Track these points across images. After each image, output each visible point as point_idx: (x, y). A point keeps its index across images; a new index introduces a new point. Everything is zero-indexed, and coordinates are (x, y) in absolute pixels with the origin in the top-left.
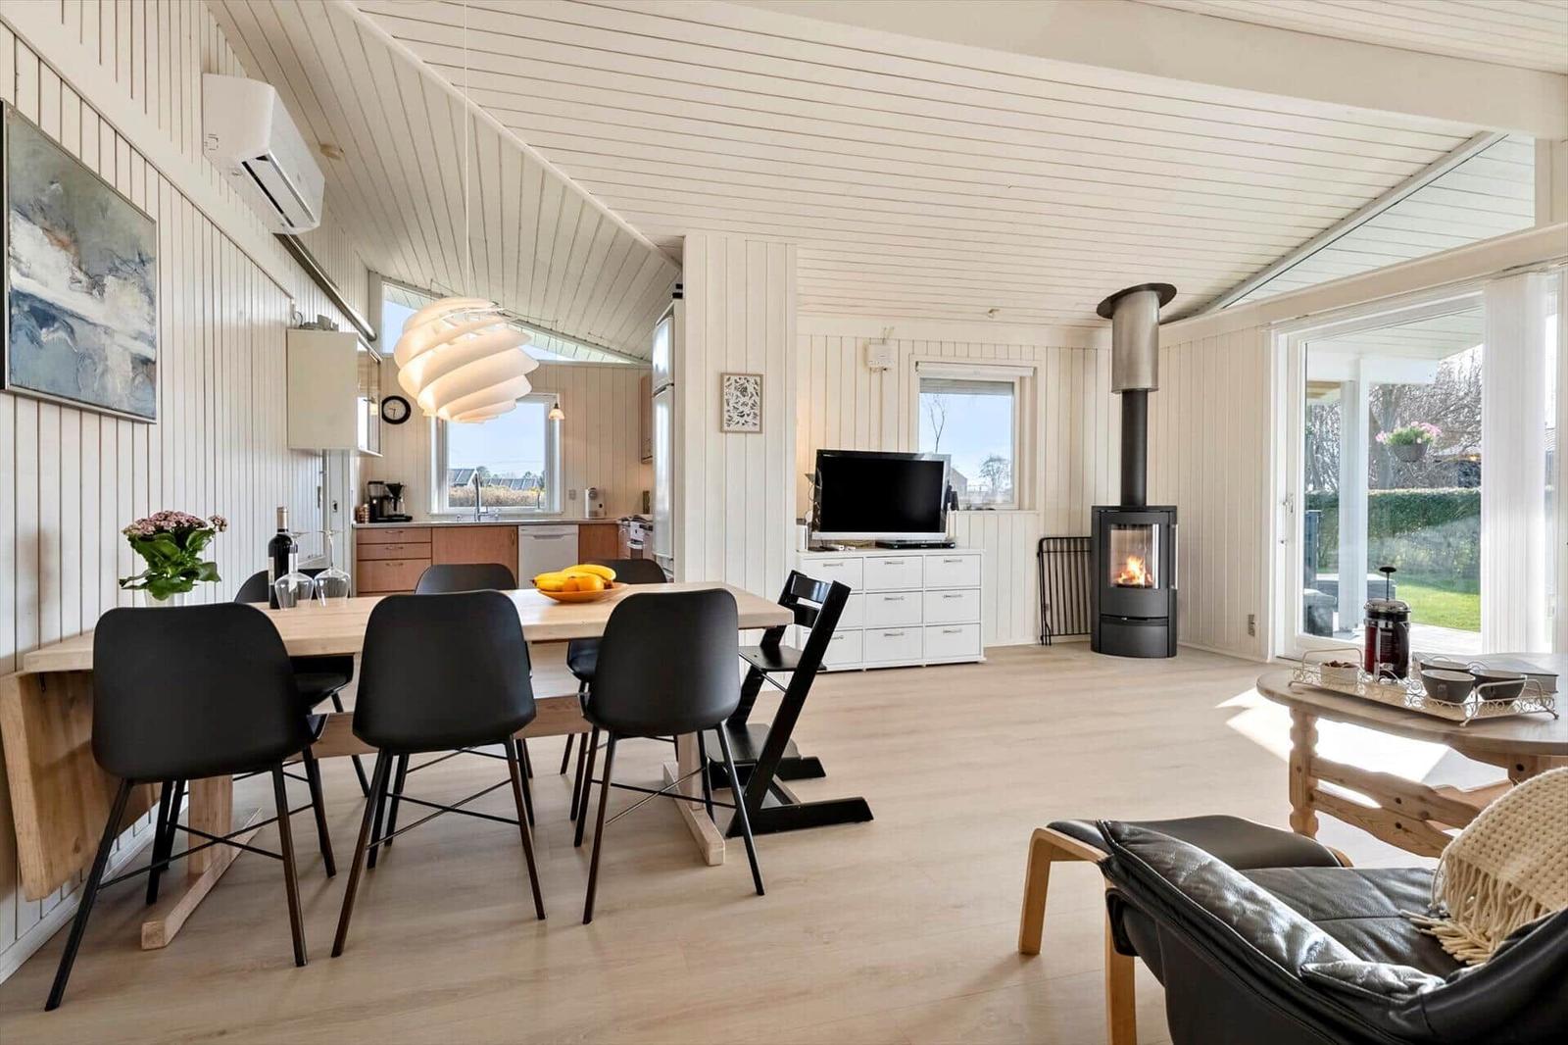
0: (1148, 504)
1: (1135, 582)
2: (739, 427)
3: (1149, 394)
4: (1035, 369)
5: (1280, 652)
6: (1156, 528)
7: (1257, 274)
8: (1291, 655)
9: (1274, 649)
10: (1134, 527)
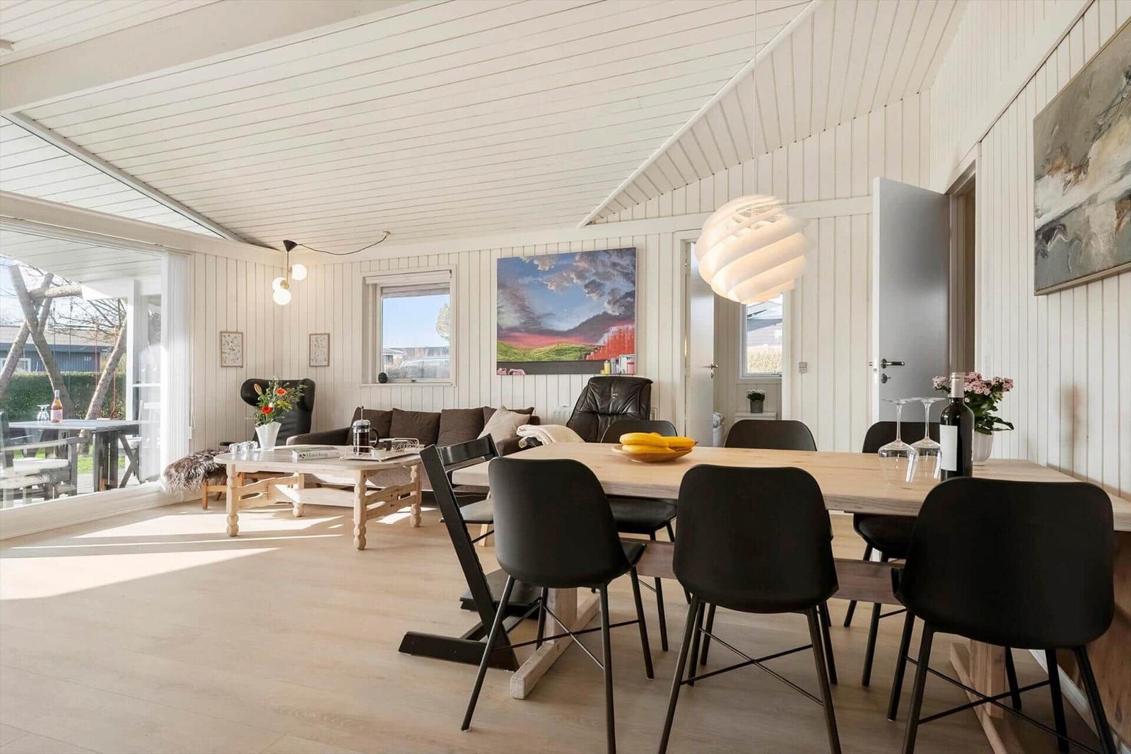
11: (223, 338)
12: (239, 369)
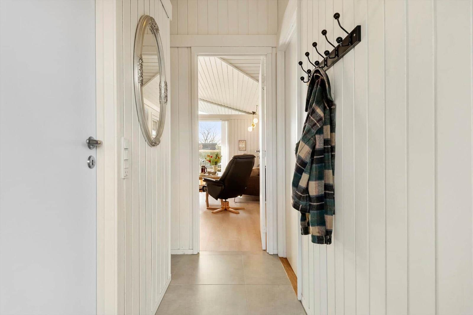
12: (245, 151)
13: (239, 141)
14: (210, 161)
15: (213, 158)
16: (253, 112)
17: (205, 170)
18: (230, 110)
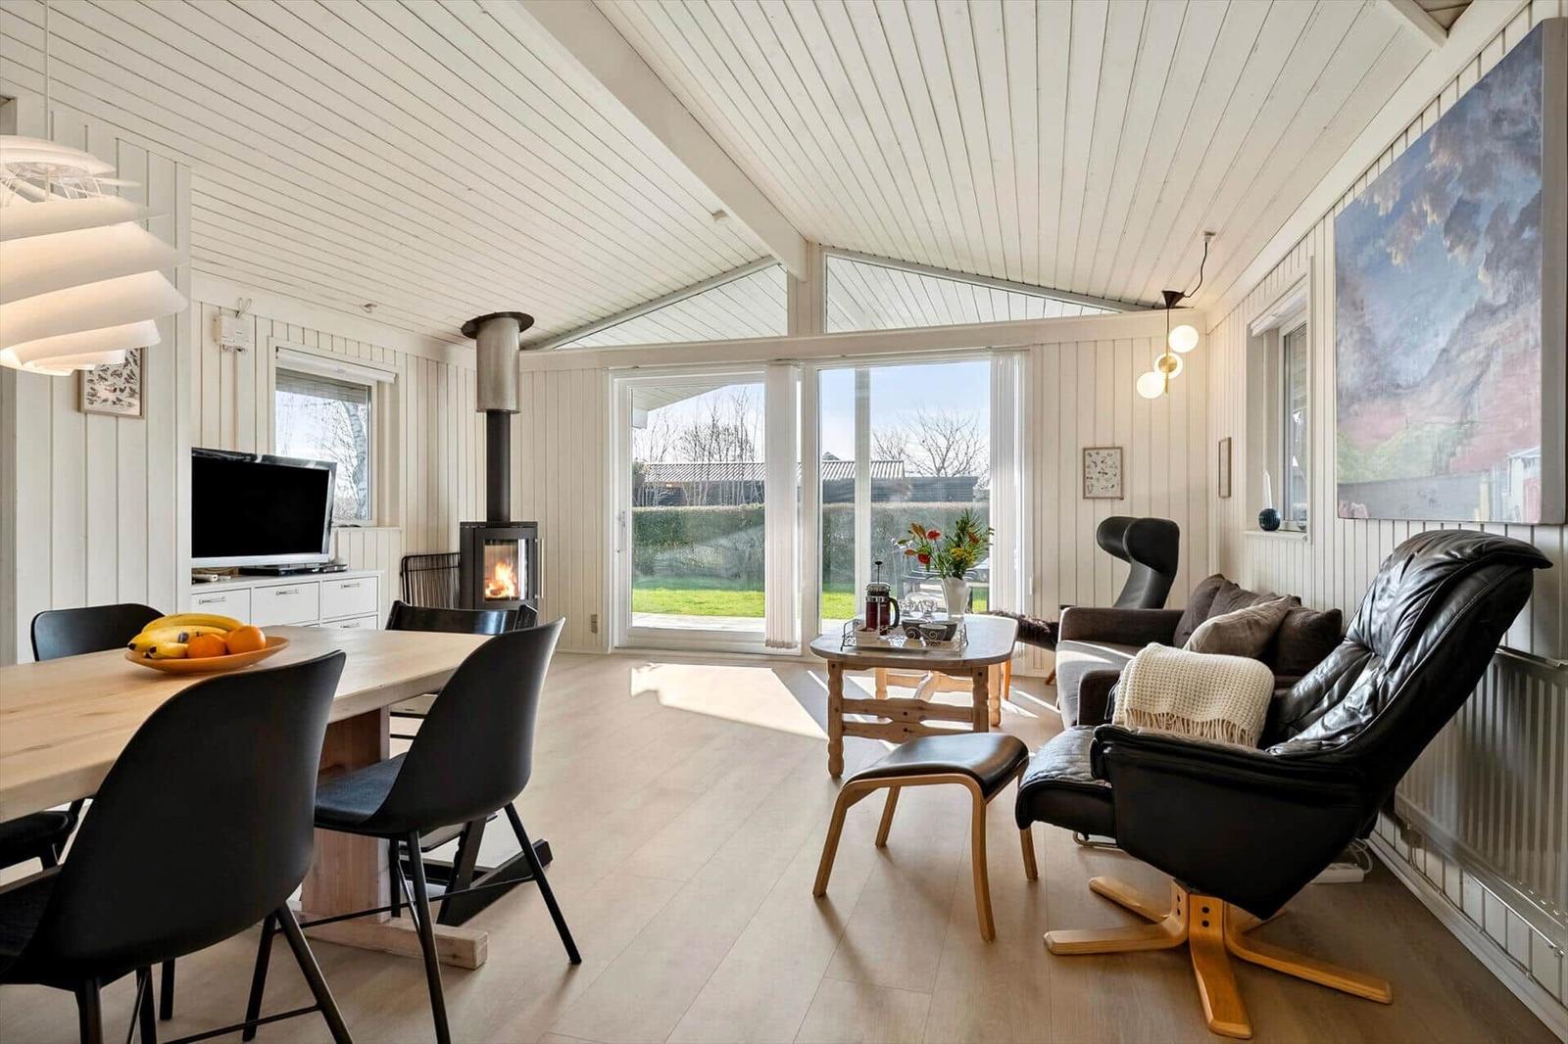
0: (512, 520)
1: (503, 595)
2: (108, 407)
3: (512, 416)
4: (396, 375)
5: (616, 644)
6: (522, 543)
7: (592, 324)
8: (625, 644)
9: (613, 643)
10: (502, 542)
11: (1087, 457)
12: (1117, 502)
13: (1085, 450)
14: (925, 558)
15: (941, 539)
16: (1166, 293)
17: (886, 611)
18: (1018, 299)
